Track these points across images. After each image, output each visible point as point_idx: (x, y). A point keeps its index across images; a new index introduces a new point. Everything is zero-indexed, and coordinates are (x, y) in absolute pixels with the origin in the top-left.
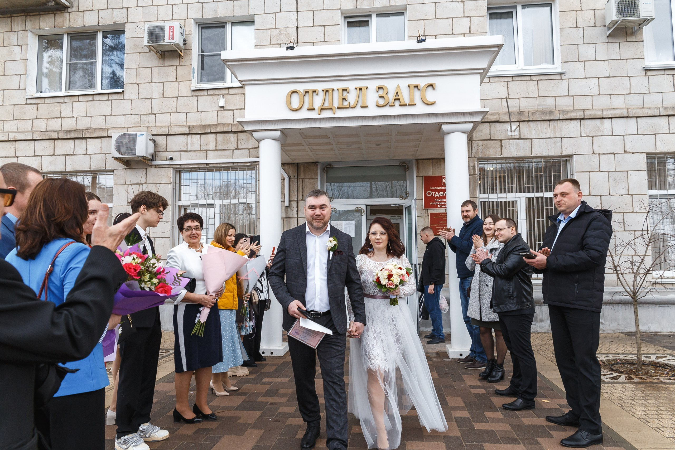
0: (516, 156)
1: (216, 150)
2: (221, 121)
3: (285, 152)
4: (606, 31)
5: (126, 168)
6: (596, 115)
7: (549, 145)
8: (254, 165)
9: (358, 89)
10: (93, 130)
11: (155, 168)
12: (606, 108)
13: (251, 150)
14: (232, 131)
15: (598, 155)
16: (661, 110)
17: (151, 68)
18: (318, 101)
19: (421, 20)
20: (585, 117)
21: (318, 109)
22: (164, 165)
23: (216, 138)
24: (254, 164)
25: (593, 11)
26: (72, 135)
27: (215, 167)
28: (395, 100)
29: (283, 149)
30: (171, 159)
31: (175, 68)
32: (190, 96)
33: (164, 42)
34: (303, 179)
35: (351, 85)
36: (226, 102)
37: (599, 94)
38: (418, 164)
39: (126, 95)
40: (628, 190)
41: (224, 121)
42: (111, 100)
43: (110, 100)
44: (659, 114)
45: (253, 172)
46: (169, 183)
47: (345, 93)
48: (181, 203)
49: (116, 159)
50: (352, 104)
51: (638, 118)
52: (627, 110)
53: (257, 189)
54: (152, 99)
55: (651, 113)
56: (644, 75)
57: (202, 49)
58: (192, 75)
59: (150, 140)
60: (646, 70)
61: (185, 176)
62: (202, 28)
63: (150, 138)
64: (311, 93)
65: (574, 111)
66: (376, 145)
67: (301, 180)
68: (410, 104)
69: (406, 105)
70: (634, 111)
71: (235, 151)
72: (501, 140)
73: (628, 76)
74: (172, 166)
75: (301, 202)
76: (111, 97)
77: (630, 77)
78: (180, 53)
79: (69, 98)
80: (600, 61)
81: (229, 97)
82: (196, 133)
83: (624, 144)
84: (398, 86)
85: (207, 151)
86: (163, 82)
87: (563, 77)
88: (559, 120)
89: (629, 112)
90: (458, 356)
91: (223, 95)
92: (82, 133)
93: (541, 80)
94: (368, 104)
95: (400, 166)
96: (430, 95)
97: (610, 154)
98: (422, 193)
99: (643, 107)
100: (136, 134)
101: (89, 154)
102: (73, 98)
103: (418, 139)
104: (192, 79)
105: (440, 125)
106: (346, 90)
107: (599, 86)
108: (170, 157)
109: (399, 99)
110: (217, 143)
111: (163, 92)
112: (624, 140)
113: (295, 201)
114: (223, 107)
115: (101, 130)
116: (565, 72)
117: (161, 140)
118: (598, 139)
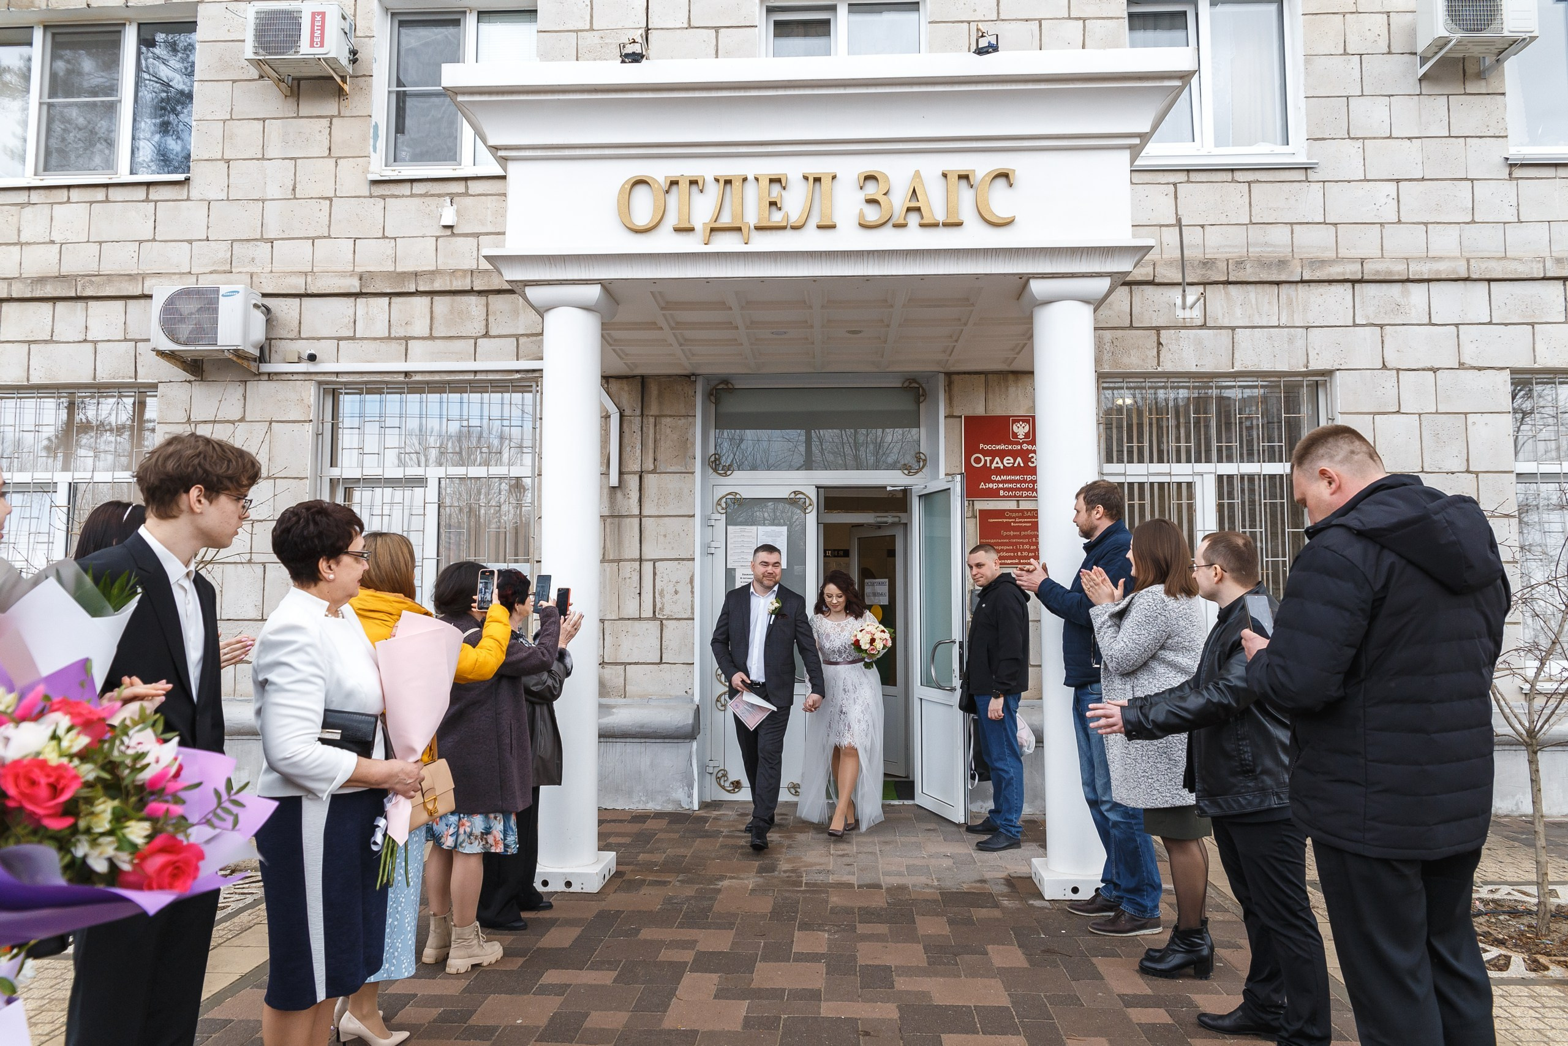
0: (1194, 369)
1: (431, 337)
2: (447, 263)
3: (611, 345)
4: (1416, 65)
5: (192, 378)
6: (1391, 273)
7: (1276, 345)
8: (530, 378)
9: (811, 180)
10: (105, 278)
11: (269, 380)
12: (1416, 255)
13: (522, 340)
14: (475, 289)
15: (1395, 372)
16: (1549, 264)
17: (264, 120)
18: (703, 209)
19: (962, 22)
20: (1366, 277)
21: (704, 230)
22: (292, 373)
23: (431, 308)
24: (530, 375)
25: (1385, 16)
26: (49, 291)
27: (427, 383)
28: (909, 210)
29: (607, 336)
30: (312, 358)
31: (325, 122)
32: (365, 197)
33: (297, 52)
34: (656, 417)
35: (793, 169)
36: (458, 213)
37: (1399, 220)
38: (949, 386)
39: (196, 190)
40: (1468, 460)
41: (452, 264)
42: (156, 202)
43: (152, 201)
44: (1542, 275)
45: (528, 396)
46: (305, 421)
47: (776, 188)
48: (335, 472)
49: (161, 354)
50: (794, 218)
51: (1492, 283)
52: (1465, 263)
53: (538, 442)
54: (263, 201)
55: (1523, 271)
56: (1507, 177)
57: (398, 78)
58: (371, 142)
59: (256, 306)
60: (1511, 165)
61: (349, 403)
62: (401, 24)
63: (254, 302)
64: (684, 185)
65: (1337, 262)
66: (849, 332)
67: (652, 420)
68: (948, 221)
69: (936, 225)
70: (1484, 265)
71: (480, 341)
72: (1158, 329)
73: (1469, 179)
74: (313, 377)
75: (651, 476)
76: (155, 194)
77: (1472, 180)
78: (341, 83)
79: (42, 192)
80: (1402, 138)
81: (468, 201)
82: (379, 291)
83: (1459, 345)
84: (917, 174)
85: (407, 339)
86: (295, 159)
87: (1312, 175)
88: (1302, 282)
89: (1472, 268)
90: (1066, 892)
91: (452, 197)
92: (76, 285)
93: (1258, 181)
94: (838, 220)
95: (903, 389)
96: (1001, 202)
97: (1424, 370)
98: (959, 459)
99: (1504, 255)
100: (218, 291)
101: (92, 341)
102: (55, 192)
103: (960, 320)
104: (372, 153)
105: (1024, 280)
106: (779, 181)
107: (1398, 201)
108: (309, 352)
109: (918, 209)
110: (435, 321)
111: (295, 184)
112: (1458, 335)
113: (634, 473)
114: (451, 227)
115: (126, 278)
116: (1317, 164)
117: (285, 309)
118: (1395, 332)
